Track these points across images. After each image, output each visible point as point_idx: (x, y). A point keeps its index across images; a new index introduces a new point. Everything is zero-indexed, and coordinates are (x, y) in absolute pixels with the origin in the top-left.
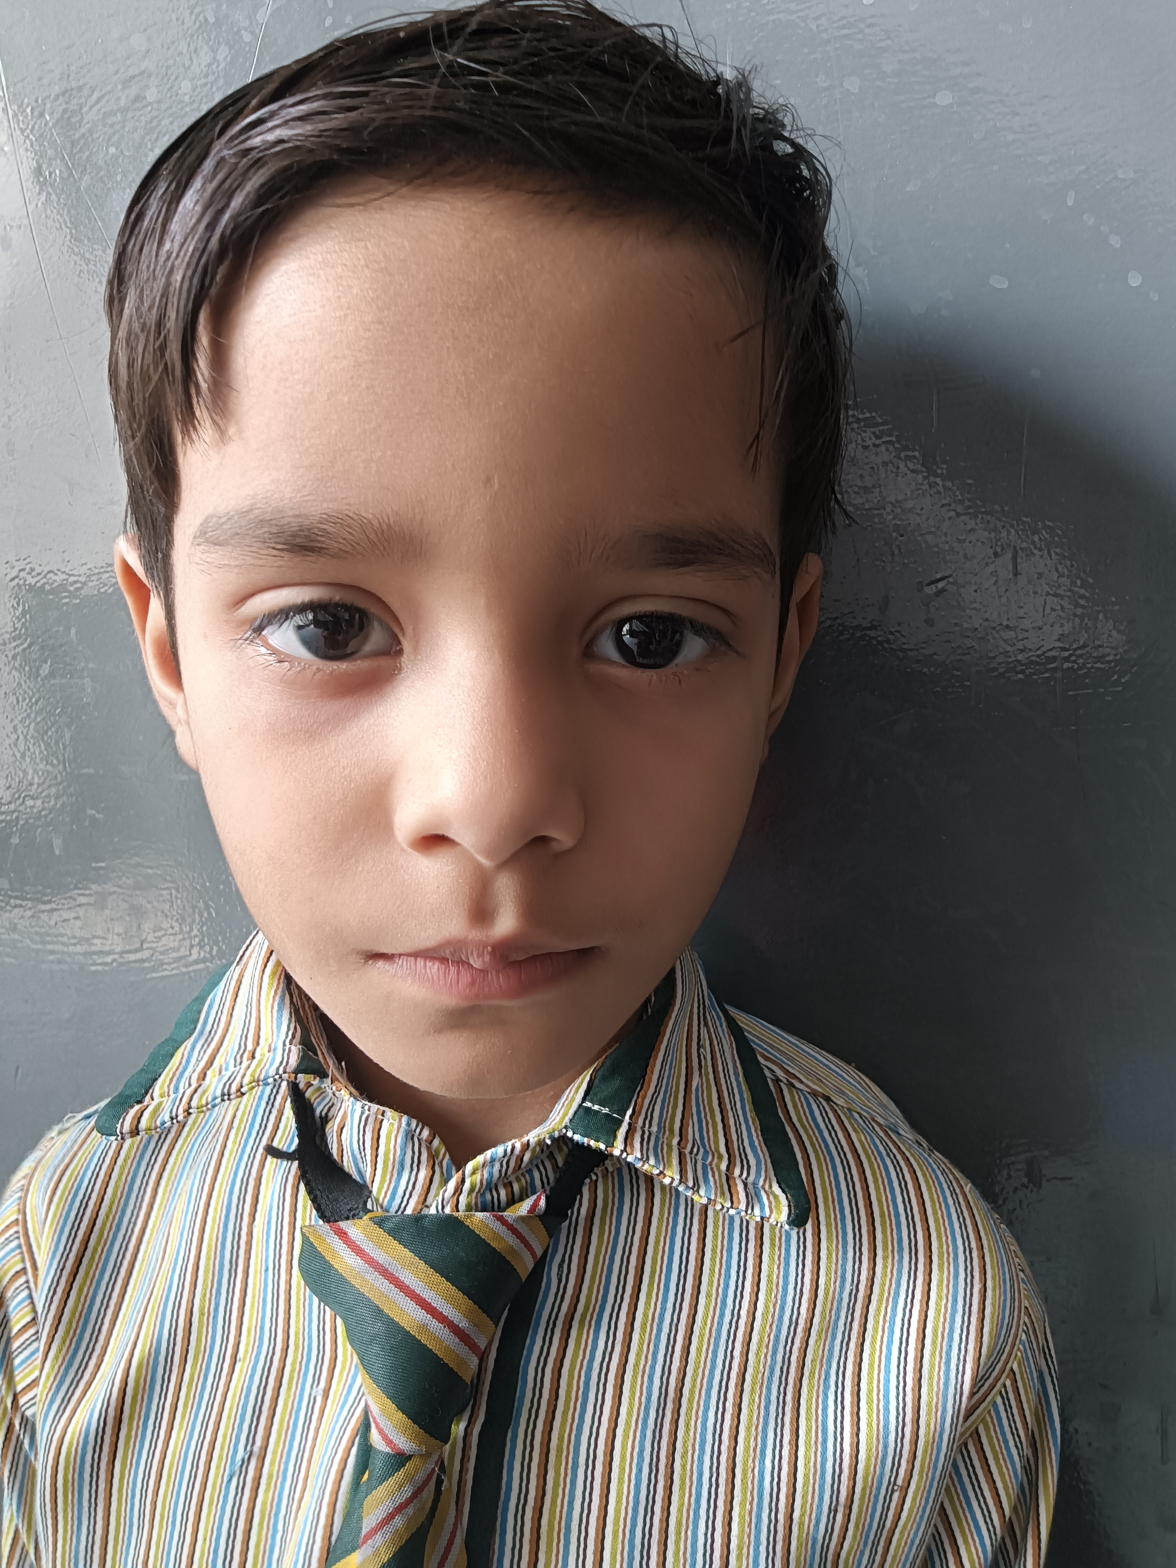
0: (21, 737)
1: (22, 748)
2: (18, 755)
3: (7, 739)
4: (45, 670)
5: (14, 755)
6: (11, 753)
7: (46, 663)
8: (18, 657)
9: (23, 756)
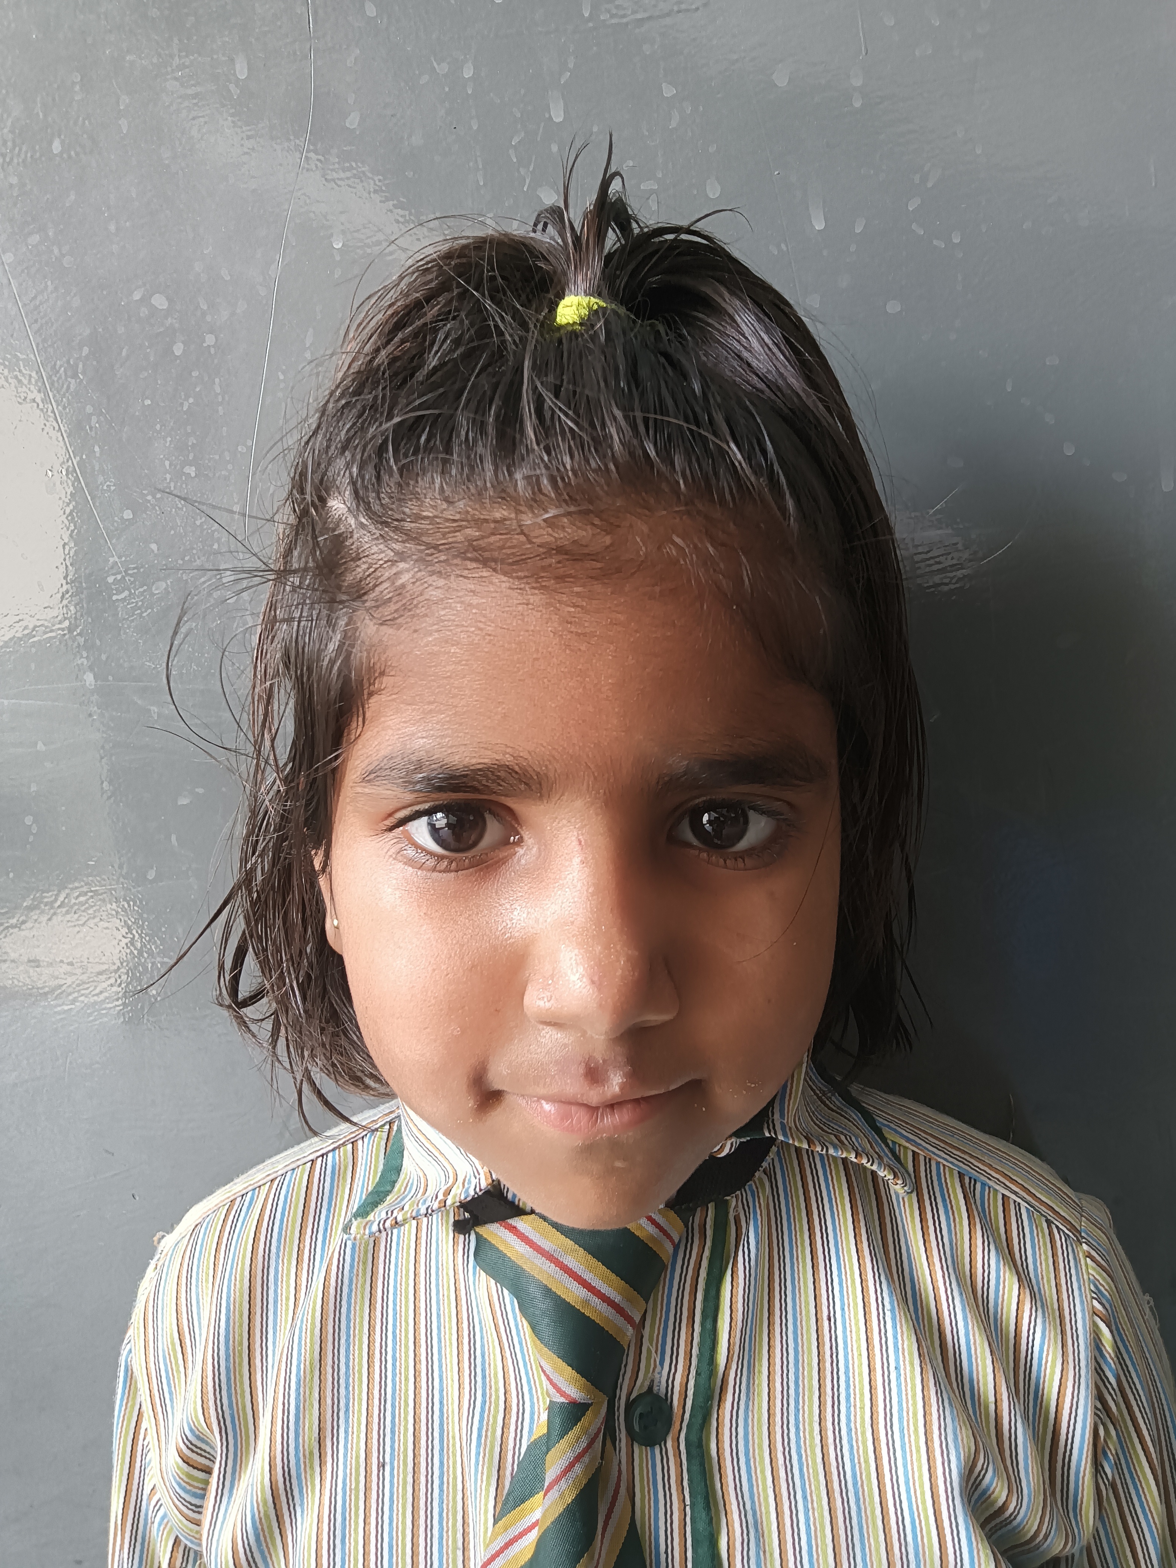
0: (137, 936)
1: (139, 945)
2: (136, 952)
3: (123, 939)
4: (151, 875)
5: (132, 952)
6: (128, 951)
7: (152, 868)
8: (125, 866)
9: (140, 952)
